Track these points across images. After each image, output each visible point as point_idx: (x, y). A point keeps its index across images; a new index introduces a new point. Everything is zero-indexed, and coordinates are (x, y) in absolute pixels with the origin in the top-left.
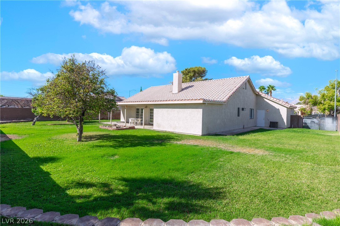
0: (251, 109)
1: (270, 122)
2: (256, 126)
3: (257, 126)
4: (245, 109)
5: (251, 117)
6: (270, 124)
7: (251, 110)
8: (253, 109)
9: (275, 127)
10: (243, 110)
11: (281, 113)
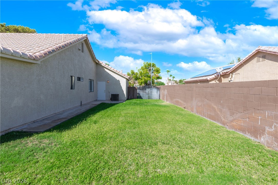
0: (91, 80)
1: (112, 95)
2: (96, 100)
3: (98, 99)
4: (82, 79)
5: (91, 90)
6: (112, 97)
7: (91, 82)
8: (93, 80)
9: (116, 100)
10: (80, 80)
11: (121, 85)
